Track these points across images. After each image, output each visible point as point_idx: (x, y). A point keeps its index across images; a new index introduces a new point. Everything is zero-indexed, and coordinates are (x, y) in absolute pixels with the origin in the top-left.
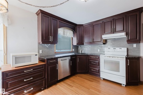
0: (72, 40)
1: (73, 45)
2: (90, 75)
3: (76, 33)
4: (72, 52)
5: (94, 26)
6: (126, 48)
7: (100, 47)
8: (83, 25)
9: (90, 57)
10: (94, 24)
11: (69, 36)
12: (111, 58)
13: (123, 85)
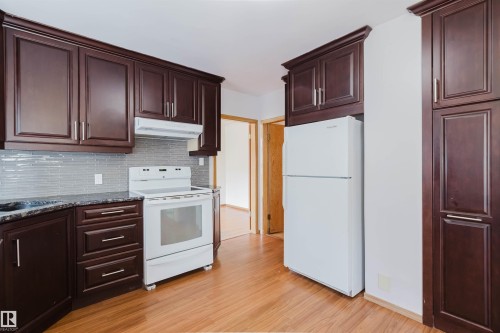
6: (189, 169)
9: (90, 212)
12: (183, 199)
13: (207, 268)
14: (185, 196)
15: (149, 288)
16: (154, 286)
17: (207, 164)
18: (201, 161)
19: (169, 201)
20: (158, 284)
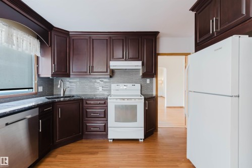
0: (38, 64)
1: (38, 75)
2: (88, 141)
3: (51, 46)
4: (37, 95)
5: (94, 40)
6: (139, 85)
7: (102, 83)
8: (68, 32)
9: (88, 102)
10: (94, 37)
11: (27, 52)
12: (126, 101)
13: (140, 140)
14: (128, 99)
15: (110, 141)
16: (112, 141)
17: (151, 82)
18: (148, 81)
19: (119, 101)
20: (113, 140)
